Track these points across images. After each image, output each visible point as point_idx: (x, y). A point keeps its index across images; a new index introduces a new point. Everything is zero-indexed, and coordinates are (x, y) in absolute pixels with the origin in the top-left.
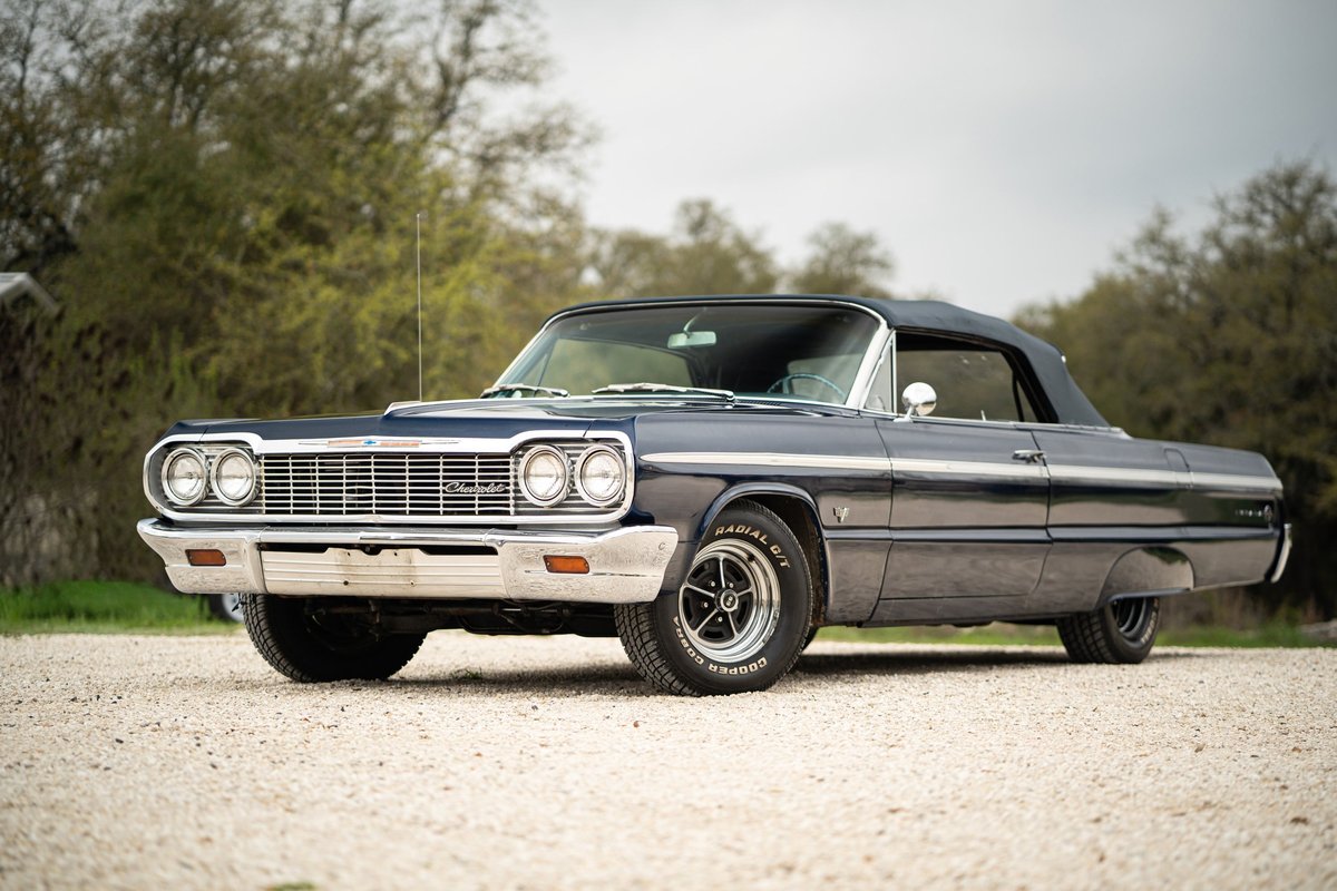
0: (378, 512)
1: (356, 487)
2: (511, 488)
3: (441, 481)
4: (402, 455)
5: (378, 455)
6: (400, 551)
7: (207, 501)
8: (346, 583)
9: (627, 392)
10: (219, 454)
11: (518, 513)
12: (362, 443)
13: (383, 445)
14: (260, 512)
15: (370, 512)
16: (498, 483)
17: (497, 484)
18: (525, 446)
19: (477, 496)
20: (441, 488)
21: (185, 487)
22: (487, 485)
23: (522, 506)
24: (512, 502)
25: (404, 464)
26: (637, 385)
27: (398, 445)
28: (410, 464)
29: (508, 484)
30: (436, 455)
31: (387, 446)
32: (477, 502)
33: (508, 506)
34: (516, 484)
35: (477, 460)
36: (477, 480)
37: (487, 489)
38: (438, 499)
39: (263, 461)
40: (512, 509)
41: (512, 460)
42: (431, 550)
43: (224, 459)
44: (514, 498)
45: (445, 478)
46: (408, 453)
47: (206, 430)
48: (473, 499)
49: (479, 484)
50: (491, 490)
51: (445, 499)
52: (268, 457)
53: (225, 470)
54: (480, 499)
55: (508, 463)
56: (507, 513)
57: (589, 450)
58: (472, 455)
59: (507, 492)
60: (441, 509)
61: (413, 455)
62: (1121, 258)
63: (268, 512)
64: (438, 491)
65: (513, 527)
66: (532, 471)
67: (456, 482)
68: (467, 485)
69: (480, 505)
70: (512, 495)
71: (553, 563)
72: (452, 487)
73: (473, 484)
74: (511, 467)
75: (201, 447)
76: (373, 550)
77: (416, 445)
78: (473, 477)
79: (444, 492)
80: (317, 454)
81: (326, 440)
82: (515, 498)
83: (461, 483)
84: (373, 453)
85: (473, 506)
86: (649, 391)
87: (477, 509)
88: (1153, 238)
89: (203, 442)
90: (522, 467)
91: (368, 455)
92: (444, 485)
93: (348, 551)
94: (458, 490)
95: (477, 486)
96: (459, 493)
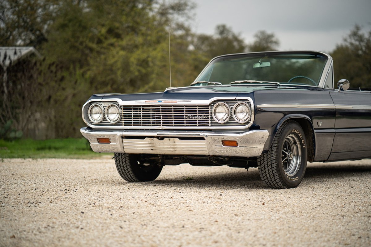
0: (163, 125)
1: (155, 117)
3: (185, 114)
4: (171, 106)
5: (163, 106)
6: (171, 139)
7: (104, 121)
8: (152, 150)
9: (241, 83)
10: (108, 106)
11: (212, 126)
12: (157, 102)
13: (164, 102)
14: (122, 125)
15: (160, 125)
17: (204, 116)
18: (214, 102)
19: (197, 120)
20: (185, 117)
21: (96, 117)
22: (201, 116)
23: (214, 123)
24: (210, 122)
25: (172, 109)
26: (245, 81)
27: (170, 102)
28: (174, 109)
29: (208, 116)
30: (183, 106)
31: (166, 103)
32: (197, 122)
33: (208, 123)
34: (211, 116)
35: (197, 107)
37: (201, 117)
38: (184, 121)
39: (123, 108)
40: (210, 124)
41: (210, 107)
42: (182, 138)
43: (109, 107)
44: (211, 120)
46: (173, 105)
47: (103, 97)
48: (196, 121)
49: (198, 116)
50: (202, 118)
51: (186, 121)
52: (124, 106)
53: (110, 111)
54: (199, 121)
55: (208, 108)
56: (208, 126)
57: (237, 104)
58: (195, 106)
59: (209, 118)
60: (185, 124)
61: (175, 106)
62: (345, 40)
63: (125, 125)
64: (184, 118)
65: (210, 130)
66: (217, 111)
67: (190, 115)
68: (194, 116)
69: (199, 123)
71: (225, 143)
72: (189, 117)
73: (196, 116)
74: (210, 109)
75: (101, 103)
76: (162, 138)
78: (196, 113)
80: (141, 106)
81: (145, 101)
83: (192, 115)
84: (161, 105)
86: (250, 83)
87: (197, 124)
88: (355, 34)
89: (102, 102)
90: (213, 110)
91: (159, 106)
92: (186, 116)
93: (153, 139)
94: (191, 118)
95: (197, 116)
96: (191, 119)
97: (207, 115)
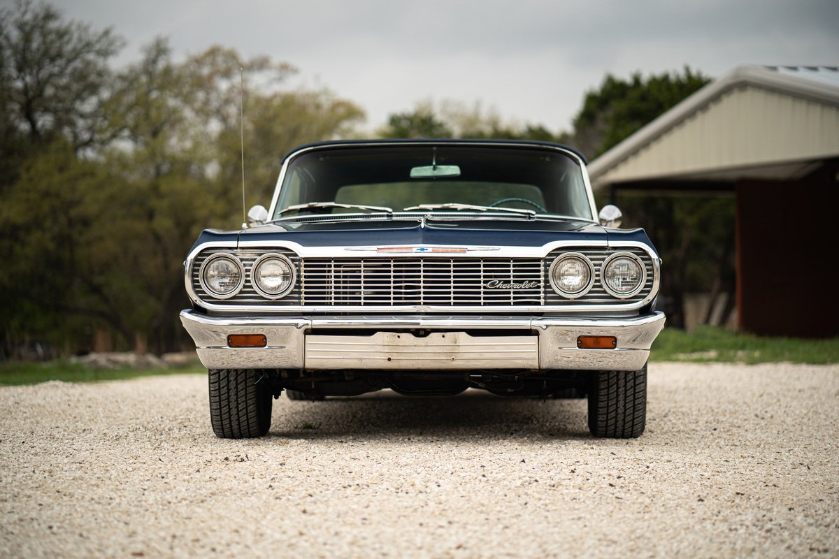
0: (425, 304)
1: (403, 284)
2: (542, 284)
3: (482, 279)
4: (448, 259)
5: (426, 259)
6: (448, 334)
8: (389, 359)
10: (258, 257)
11: (546, 304)
12: (413, 250)
13: (433, 252)
14: (299, 304)
15: (419, 304)
16: (532, 281)
17: (530, 282)
19: (512, 290)
20: (482, 285)
22: (522, 282)
23: (551, 298)
24: (542, 295)
25: (449, 266)
27: (447, 252)
28: (454, 266)
29: (539, 282)
30: (478, 259)
31: (438, 252)
32: (512, 295)
33: (539, 298)
34: (546, 281)
35: (511, 263)
36: (512, 279)
37: (521, 286)
38: (480, 293)
39: (303, 264)
40: (542, 301)
41: (542, 263)
42: (473, 332)
43: (262, 261)
45: (485, 277)
46: (453, 258)
47: (237, 238)
48: (509, 293)
49: (514, 281)
50: (526, 286)
51: (485, 293)
52: (306, 260)
53: (263, 271)
54: (514, 293)
55: (539, 266)
56: (539, 304)
57: (613, 255)
58: (508, 260)
59: (539, 287)
60: (482, 301)
61: (456, 259)
63: (306, 304)
64: (480, 287)
66: (560, 271)
67: (497, 280)
68: (505, 282)
69: (515, 298)
70: (542, 290)
71: (585, 342)
72: (493, 284)
73: (509, 282)
74: (542, 268)
76: (421, 333)
77: (464, 252)
78: (509, 276)
79: (485, 287)
80: (362, 258)
81: (375, 247)
82: (545, 292)
83: (500, 281)
84: (422, 258)
85: (509, 298)
87: (512, 301)
90: (551, 269)
91: (418, 259)
92: (485, 282)
93: (399, 334)
94: (497, 286)
95: (512, 283)
96: (499, 288)
97: (536, 281)
